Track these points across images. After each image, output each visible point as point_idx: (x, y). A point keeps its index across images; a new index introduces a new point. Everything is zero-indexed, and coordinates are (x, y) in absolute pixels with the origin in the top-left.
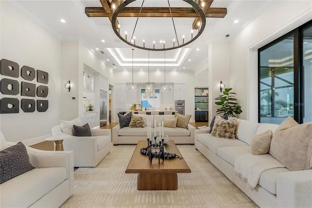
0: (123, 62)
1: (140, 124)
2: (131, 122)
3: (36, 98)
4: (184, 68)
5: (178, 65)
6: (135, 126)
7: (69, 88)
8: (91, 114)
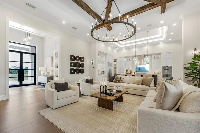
0: (122, 45)
1: (119, 81)
2: (115, 79)
3: (80, 68)
4: (170, 40)
5: (163, 38)
6: (116, 82)
7: (92, 63)
8: (103, 75)
